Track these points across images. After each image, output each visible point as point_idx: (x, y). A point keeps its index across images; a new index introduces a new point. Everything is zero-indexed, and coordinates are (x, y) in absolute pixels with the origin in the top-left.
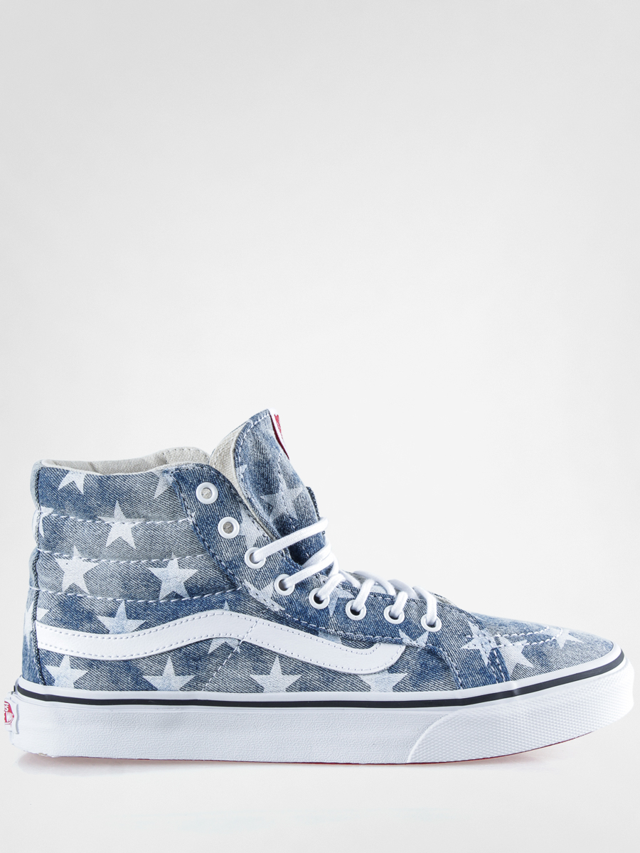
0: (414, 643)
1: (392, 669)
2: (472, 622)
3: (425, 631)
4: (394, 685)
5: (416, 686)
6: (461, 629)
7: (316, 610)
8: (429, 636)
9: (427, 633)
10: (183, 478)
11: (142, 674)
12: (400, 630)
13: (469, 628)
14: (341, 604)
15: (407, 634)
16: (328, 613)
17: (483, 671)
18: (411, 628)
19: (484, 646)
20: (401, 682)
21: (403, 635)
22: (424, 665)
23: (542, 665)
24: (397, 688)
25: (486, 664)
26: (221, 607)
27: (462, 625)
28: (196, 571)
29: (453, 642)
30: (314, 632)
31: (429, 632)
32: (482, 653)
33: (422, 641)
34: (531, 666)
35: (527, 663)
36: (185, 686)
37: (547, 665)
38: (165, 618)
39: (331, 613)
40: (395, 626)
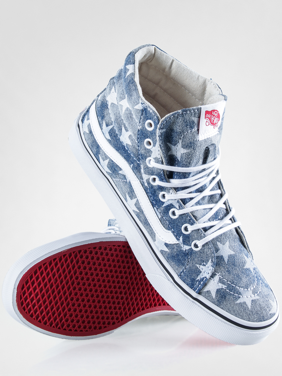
0: (182, 245)
1: (166, 245)
2: (212, 261)
3: (191, 246)
4: (163, 250)
5: (168, 259)
6: (205, 259)
7: (159, 199)
8: (190, 249)
9: (190, 247)
10: (146, 112)
11: (100, 154)
12: (182, 236)
13: (208, 261)
14: (171, 206)
15: (183, 240)
16: (163, 204)
17: (193, 280)
18: (187, 239)
19: (205, 273)
20: (165, 252)
21: (181, 239)
22: (178, 255)
23: (218, 301)
24: (162, 252)
25: (197, 279)
26: (130, 164)
27: (207, 258)
28: (131, 144)
29: (196, 259)
30: (153, 205)
31: (191, 248)
32: (201, 274)
33: (186, 248)
34: (214, 296)
35: (214, 294)
36: (108, 172)
37: (220, 303)
38: (116, 146)
39: (164, 206)
40: (182, 233)
